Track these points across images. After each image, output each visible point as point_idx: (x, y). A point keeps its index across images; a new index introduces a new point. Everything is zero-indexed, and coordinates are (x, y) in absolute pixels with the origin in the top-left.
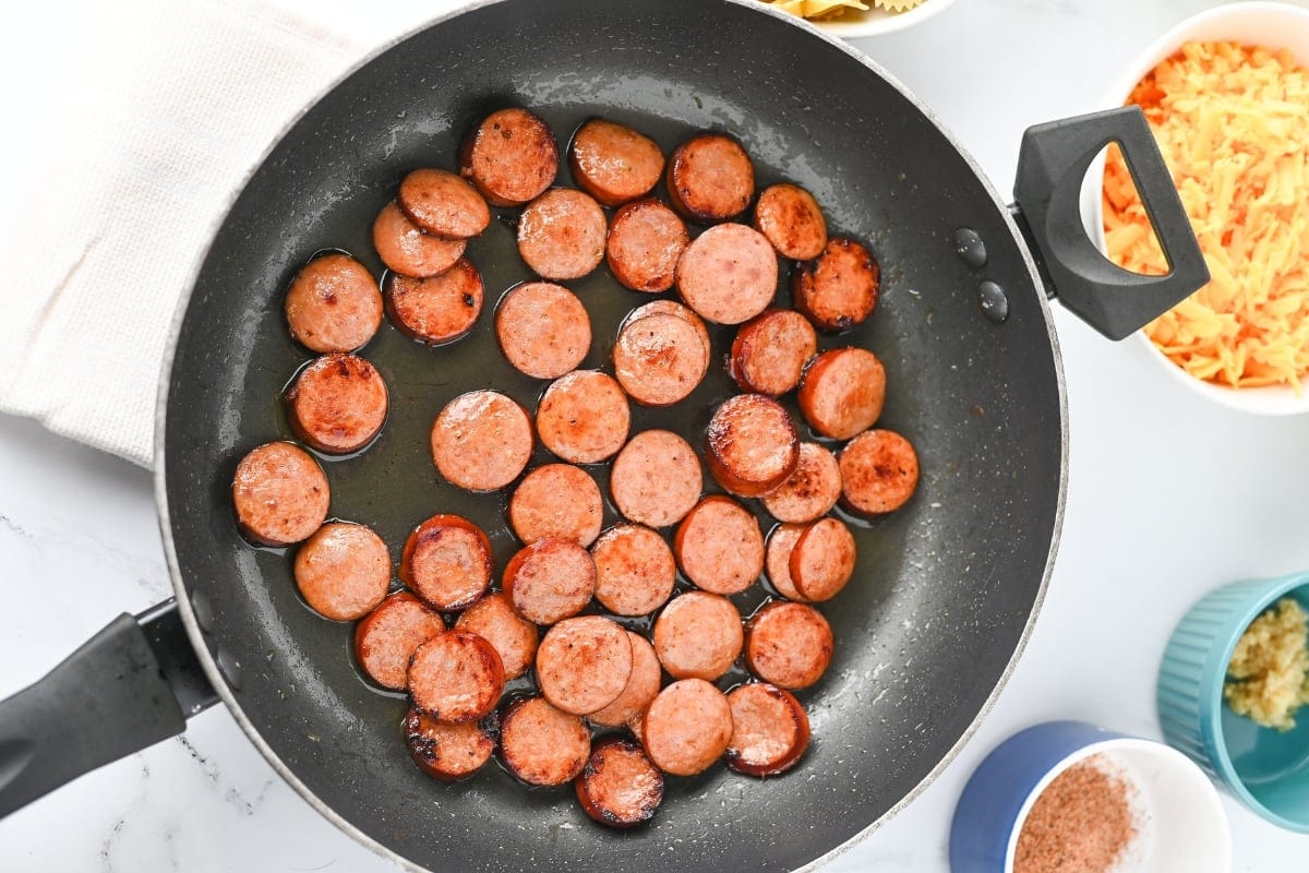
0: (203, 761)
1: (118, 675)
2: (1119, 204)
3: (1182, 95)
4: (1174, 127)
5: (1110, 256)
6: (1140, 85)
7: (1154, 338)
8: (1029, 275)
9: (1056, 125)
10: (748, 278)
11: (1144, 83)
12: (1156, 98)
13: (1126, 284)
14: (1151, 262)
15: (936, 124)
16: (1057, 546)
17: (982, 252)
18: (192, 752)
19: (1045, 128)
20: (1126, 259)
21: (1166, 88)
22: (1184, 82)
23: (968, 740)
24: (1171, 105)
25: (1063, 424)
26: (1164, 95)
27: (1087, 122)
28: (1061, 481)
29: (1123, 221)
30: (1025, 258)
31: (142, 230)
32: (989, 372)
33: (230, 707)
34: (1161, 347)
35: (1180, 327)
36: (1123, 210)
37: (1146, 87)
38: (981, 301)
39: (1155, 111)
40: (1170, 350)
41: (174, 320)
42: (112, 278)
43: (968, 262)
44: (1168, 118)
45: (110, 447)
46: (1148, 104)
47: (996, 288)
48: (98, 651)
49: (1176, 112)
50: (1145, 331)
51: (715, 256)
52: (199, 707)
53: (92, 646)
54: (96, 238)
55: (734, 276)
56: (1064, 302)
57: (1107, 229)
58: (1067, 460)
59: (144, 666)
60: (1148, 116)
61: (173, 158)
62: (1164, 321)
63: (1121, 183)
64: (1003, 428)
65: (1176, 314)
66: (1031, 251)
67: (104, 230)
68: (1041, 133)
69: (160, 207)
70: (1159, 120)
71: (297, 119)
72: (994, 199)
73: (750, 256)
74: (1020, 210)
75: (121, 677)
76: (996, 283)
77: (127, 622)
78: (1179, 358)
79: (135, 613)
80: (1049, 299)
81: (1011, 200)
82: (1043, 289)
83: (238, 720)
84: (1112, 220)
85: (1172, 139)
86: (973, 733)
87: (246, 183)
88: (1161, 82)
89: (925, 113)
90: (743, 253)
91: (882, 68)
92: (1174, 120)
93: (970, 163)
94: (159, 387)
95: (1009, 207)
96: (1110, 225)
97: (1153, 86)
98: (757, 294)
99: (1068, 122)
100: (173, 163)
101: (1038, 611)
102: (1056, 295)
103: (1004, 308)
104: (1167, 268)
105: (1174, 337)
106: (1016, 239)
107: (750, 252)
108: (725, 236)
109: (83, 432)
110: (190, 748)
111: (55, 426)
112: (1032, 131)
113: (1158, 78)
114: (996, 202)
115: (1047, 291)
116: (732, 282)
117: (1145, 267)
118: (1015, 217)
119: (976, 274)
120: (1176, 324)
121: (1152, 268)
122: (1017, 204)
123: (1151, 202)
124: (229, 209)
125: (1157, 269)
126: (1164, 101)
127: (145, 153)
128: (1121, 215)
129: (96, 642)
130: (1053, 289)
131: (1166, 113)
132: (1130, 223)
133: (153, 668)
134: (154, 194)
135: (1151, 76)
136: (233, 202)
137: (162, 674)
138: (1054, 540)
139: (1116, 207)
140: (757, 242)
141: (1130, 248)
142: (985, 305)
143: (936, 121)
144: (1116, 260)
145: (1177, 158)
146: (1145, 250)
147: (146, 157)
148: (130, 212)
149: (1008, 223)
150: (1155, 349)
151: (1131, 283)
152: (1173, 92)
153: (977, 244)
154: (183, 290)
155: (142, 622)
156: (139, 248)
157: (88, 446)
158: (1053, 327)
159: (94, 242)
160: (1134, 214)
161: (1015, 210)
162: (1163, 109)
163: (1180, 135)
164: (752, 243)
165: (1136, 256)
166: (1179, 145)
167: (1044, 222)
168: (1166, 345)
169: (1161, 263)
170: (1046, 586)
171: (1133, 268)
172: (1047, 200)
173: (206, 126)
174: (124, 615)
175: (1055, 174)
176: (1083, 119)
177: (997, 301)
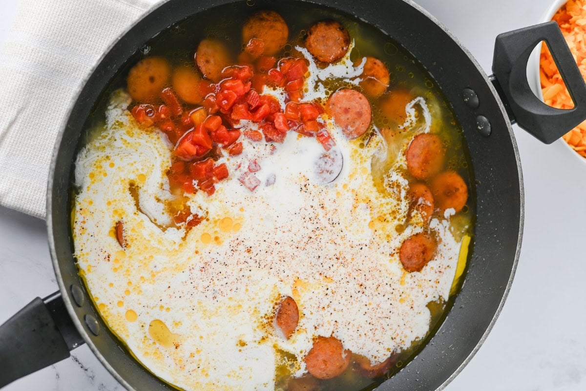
0: (86, 370)
1: (33, 329)
2: (549, 75)
3: (580, 16)
4: (576, 33)
5: (545, 101)
6: (558, 12)
7: (570, 143)
8: (500, 111)
9: (512, 33)
10: (356, 116)
11: (560, 11)
12: (567, 19)
13: (552, 114)
14: (566, 103)
15: (449, 34)
16: (519, 252)
17: (476, 100)
18: (80, 365)
19: (507, 35)
20: (554, 102)
21: (572, 14)
22: (581, 10)
23: (475, 354)
24: (575, 22)
25: (520, 188)
26: (571, 17)
27: (529, 30)
28: (521, 218)
29: (552, 83)
30: (498, 103)
31: (47, 103)
32: (483, 163)
33: (89, 345)
34: (574, 147)
35: (583, 137)
36: (552, 77)
37: (562, 13)
38: (477, 126)
39: (566, 26)
40: (577, 149)
41: (55, 148)
42: (31, 128)
43: (469, 106)
44: (574, 29)
45: (32, 213)
46: (563, 22)
47: (485, 119)
48: (22, 317)
49: (577, 25)
50: (565, 139)
51: (339, 106)
52: (76, 344)
53: (19, 315)
54: (22, 108)
55: (349, 116)
56: (520, 125)
57: (543, 87)
58: (523, 207)
59: (47, 325)
60: (563, 28)
61: (61, 67)
62: (574, 132)
63: (550, 63)
64: (491, 190)
65: (581, 129)
66: (501, 99)
67: (27, 104)
68: (504, 37)
69: (55, 91)
70: (569, 30)
71: (115, 43)
72: (480, 72)
73: (357, 105)
74: (496, 78)
75: (34, 330)
76: (484, 116)
77: (38, 302)
78: (583, 153)
79: (42, 297)
80: (512, 124)
81: (491, 73)
82: (508, 118)
83: (93, 351)
84: (546, 82)
85: (576, 39)
86: (478, 350)
87: (90, 76)
88: (569, 11)
89: (443, 29)
90: (354, 103)
91: (420, 6)
92: (576, 29)
93: (467, 54)
94: (48, 182)
95: (489, 77)
96: (545, 84)
97: (565, 13)
98: (361, 125)
99: (518, 31)
100: (61, 69)
101: (510, 285)
102: (516, 121)
103: (489, 129)
104: (573, 105)
105: (580, 141)
106: (493, 93)
107: (357, 103)
108: (344, 96)
109: (18, 206)
110: (79, 363)
111: (4, 203)
112: (500, 36)
113: (568, 9)
114: (482, 74)
115: (511, 120)
116: (348, 119)
117: (564, 106)
118: (493, 82)
119: (473, 111)
120: (581, 135)
121: (567, 106)
122: (494, 75)
123: (564, 71)
124: (81, 90)
125: (570, 107)
126: (571, 20)
127: (46, 64)
128: (551, 80)
129: (22, 313)
130: (514, 118)
131: (572, 26)
132: (555, 83)
133: (52, 325)
134: (52, 85)
135: (564, 8)
136: (83, 86)
137: (57, 328)
138: (518, 248)
139: (548, 76)
140: (360, 98)
141: (555, 96)
142: (479, 128)
143: (449, 32)
144: (548, 103)
145: (579, 49)
146: (563, 97)
147: (47, 66)
148: (39, 94)
149: (488, 84)
150: (571, 148)
151: (555, 114)
152: (575, 15)
153: (474, 96)
154: (59, 132)
155: (46, 302)
156: (45, 112)
157: (22, 213)
158: (514, 138)
159: (21, 110)
160: (557, 79)
161: (493, 78)
162: (571, 24)
163: (580, 37)
164: (358, 99)
165: (559, 101)
166: (580, 42)
167: (508, 83)
168: (576, 146)
169: (571, 103)
170: (514, 273)
171: (558, 107)
172: (510, 71)
173: (77, 50)
174: (38, 298)
175: (513, 58)
176: (526, 29)
177: (485, 125)
